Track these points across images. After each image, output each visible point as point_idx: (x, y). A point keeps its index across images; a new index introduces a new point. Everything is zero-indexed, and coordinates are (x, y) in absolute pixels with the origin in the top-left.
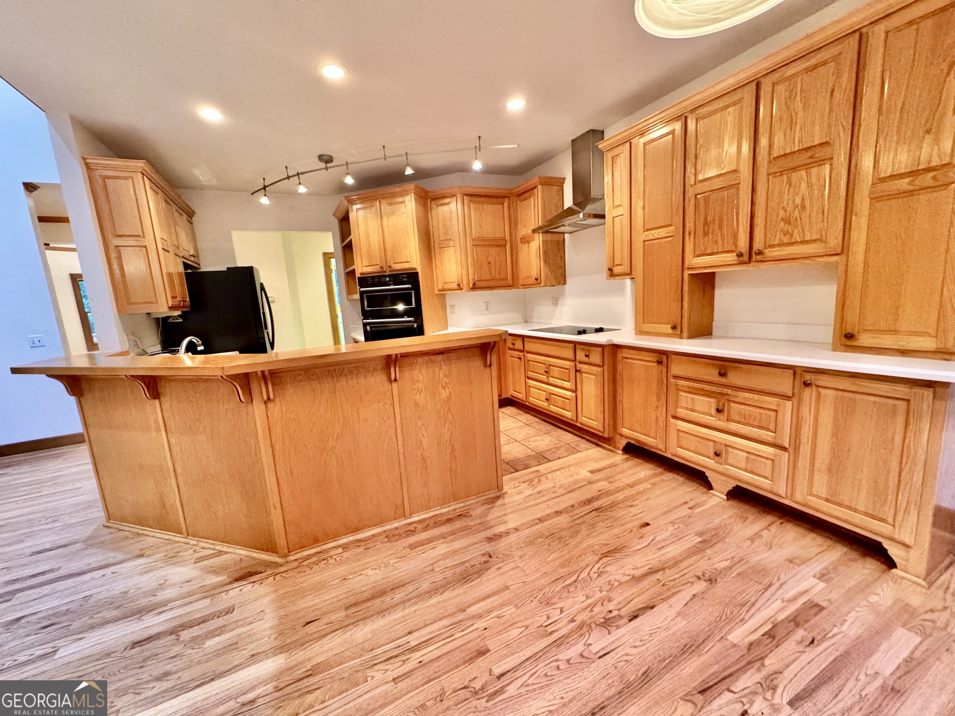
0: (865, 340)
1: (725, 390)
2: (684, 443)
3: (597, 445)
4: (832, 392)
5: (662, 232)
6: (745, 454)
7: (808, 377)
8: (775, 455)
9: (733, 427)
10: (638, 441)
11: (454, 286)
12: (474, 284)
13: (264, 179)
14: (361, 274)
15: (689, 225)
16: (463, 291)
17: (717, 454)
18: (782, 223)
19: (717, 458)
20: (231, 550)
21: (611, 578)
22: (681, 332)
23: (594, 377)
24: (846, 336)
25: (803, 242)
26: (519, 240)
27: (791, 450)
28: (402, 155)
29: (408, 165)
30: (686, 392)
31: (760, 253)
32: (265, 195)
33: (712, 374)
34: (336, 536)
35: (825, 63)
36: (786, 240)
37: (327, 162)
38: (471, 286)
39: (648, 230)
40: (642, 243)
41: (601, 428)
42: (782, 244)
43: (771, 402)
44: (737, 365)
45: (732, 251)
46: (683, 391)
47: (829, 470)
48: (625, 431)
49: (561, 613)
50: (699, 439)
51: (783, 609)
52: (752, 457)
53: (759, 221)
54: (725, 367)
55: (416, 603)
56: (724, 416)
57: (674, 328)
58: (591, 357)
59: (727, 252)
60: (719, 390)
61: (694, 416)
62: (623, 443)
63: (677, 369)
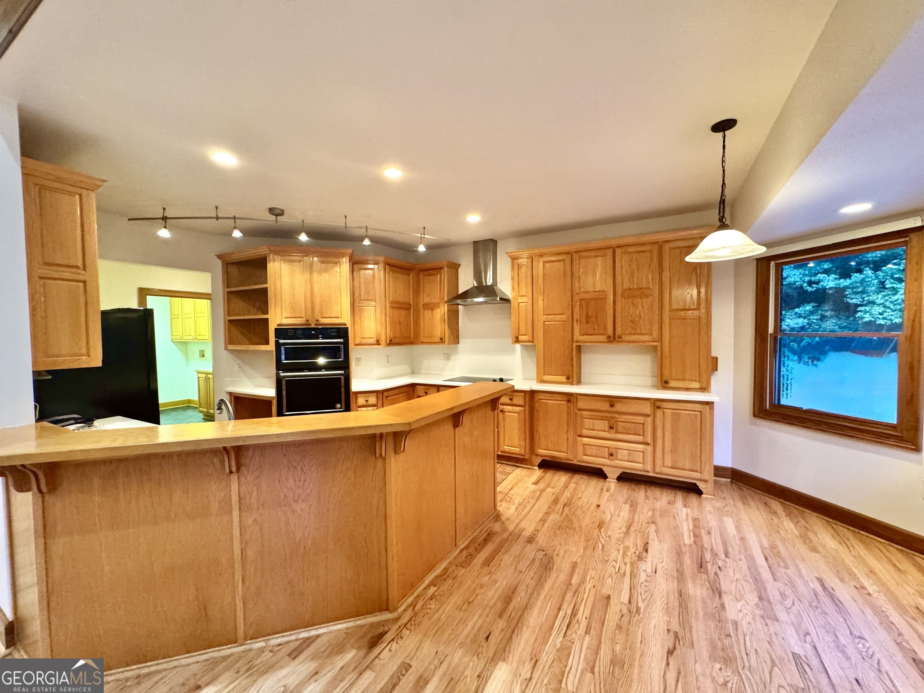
0: (672, 384)
1: (613, 415)
2: (588, 452)
3: (518, 467)
4: (670, 411)
5: (558, 317)
6: (627, 451)
7: (658, 404)
8: (645, 449)
9: (620, 436)
10: (553, 457)
11: (373, 341)
12: (390, 341)
13: (164, 209)
14: (278, 325)
15: (576, 317)
16: (380, 346)
17: (611, 455)
18: (630, 323)
19: (611, 458)
20: (321, 631)
21: (616, 537)
22: (573, 381)
23: (516, 414)
24: (665, 382)
25: (642, 334)
26: (421, 305)
27: (652, 444)
28: (362, 228)
29: (366, 237)
30: (589, 418)
31: (620, 337)
32: (165, 227)
33: (605, 406)
34: (420, 579)
35: (644, 252)
36: (633, 331)
37: (277, 215)
38: (388, 342)
39: (546, 315)
40: (542, 323)
41: (523, 453)
42: (630, 334)
43: (640, 419)
44: (620, 400)
45: (604, 334)
46: (586, 418)
47: (672, 452)
48: (542, 452)
49: (617, 562)
50: (599, 448)
51: (688, 525)
52: (631, 452)
53: (618, 320)
54: (613, 401)
55: (539, 595)
56: (613, 431)
57: (568, 378)
58: (514, 400)
59: (601, 335)
60: (610, 415)
61: (593, 433)
62: (539, 460)
63: (581, 404)
